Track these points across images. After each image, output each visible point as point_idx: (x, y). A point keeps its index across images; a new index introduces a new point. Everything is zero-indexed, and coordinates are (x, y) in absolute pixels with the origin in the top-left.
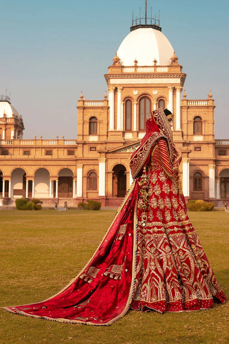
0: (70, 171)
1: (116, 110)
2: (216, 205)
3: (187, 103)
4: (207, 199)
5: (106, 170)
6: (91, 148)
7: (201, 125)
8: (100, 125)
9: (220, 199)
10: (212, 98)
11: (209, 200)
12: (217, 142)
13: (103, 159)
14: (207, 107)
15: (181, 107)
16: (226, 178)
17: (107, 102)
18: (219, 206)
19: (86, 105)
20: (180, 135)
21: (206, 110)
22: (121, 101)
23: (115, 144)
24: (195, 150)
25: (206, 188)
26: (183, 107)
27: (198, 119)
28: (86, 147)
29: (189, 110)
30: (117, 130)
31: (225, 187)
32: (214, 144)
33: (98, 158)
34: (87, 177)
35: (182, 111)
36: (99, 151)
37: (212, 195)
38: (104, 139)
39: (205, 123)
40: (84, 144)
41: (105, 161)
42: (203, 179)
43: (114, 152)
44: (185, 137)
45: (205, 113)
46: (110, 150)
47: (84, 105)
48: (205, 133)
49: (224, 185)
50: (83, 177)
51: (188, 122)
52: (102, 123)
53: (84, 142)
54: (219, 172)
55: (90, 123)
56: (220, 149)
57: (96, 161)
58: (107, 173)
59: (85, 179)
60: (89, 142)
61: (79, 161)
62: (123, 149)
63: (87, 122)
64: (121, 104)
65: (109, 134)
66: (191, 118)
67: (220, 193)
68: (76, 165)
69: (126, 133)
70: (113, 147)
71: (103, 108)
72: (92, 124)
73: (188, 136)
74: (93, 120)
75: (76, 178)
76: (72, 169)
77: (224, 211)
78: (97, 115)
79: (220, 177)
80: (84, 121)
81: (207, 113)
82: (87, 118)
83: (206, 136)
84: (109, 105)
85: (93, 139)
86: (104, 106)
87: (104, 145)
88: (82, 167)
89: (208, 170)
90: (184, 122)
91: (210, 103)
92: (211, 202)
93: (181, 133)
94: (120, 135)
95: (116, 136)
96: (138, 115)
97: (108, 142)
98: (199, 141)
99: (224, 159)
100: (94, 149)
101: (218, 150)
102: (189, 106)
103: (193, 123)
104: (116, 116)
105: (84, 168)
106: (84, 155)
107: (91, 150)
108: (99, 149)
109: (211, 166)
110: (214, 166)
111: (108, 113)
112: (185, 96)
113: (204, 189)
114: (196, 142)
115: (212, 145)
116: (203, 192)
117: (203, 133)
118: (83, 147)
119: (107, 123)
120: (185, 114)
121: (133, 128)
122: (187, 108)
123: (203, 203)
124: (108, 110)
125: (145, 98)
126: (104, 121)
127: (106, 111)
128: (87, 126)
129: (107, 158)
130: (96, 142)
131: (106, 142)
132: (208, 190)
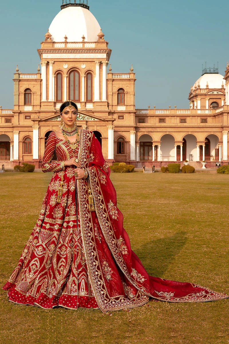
0: (8, 137)
1: (47, 83)
2: (136, 167)
3: (112, 77)
4: (128, 161)
5: (39, 136)
6: (26, 116)
7: (124, 96)
8: (34, 96)
9: (139, 161)
10: (133, 72)
11: (130, 162)
12: (137, 112)
13: (36, 126)
14: (129, 80)
15: (107, 80)
16: (144, 143)
17: (40, 75)
18: (138, 167)
19: (21, 78)
20: (106, 105)
21: (128, 82)
22: (53, 74)
23: (47, 113)
24: (119, 119)
25: (128, 152)
26: (109, 80)
27: (121, 91)
28: (22, 116)
29: (114, 83)
30: (49, 101)
31: (144, 150)
32: (135, 113)
33: (32, 125)
34: (23, 142)
35: (108, 83)
36: (33, 120)
37: (133, 158)
38: (37, 109)
39: (127, 94)
40: (20, 113)
41: (38, 128)
42: (125, 144)
43: (46, 120)
44: (110, 107)
45: (127, 85)
46: (43, 119)
47: (20, 78)
48: (127, 104)
49: (143, 149)
50: (19, 142)
51: (113, 93)
52: (35, 94)
53: (20, 112)
54: (139, 137)
55: (25, 94)
56: (140, 118)
57: (30, 128)
58: (40, 139)
59: (21, 144)
60: (25, 112)
61: (16, 128)
62: (55, 118)
63: (22, 93)
64: (53, 77)
65: (42, 104)
66: (115, 90)
67: (139, 156)
68: (13, 132)
69: (58, 103)
70: (45, 117)
71: (37, 80)
72: (27, 95)
73: (113, 107)
74: (28, 92)
75: (13, 143)
76: (10, 135)
77: (143, 172)
78: (31, 87)
79: (139, 141)
80: (20, 93)
81: (129, 85)
82: (22, 90)
83: (128, 106)
84: (42, 78)
85: (28, 108)
86: (37, 78)
87: (38, 114)
88: (18, 133)
89: (130, 135)
90: (110, 93)
91: (132, 76)
92: (132, 164)
93: (107, 104)
94: (52, 105)
95: (48, 106)
96: (68, 86)
97: (41, 111)
98: (122, 111)
99: (143, 126)
100: (29, 118)
101: (138, 118)
102: (114, 79)
103: (117, 94)
104: (48, 88)
105: (20, 135)
106: (20, 123)
107: (26, 119)
108: (33, 118)
109: (132, 132)
110: (135, 132)
111: (41, 85)
112: (111, 70)
113: (126, 152)
114: (119, 112)
115: (133, 114)
116: (125, 155)
117: (126, 104)
118: (19, 116)
119: (40, 94)
120: (110, 86)
121: (64, 100)
122: (112, 81)
123: (125, 165)
124: (41, 82)
125: (74, 71)
126: (37, 93)
127: (39, 83)
128: (22, 97)
129: (40, 125)
130: (31, 112)
131: (39, 111)
132: (130, 153)
